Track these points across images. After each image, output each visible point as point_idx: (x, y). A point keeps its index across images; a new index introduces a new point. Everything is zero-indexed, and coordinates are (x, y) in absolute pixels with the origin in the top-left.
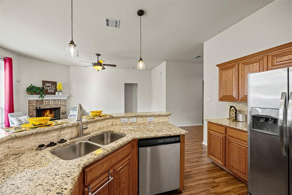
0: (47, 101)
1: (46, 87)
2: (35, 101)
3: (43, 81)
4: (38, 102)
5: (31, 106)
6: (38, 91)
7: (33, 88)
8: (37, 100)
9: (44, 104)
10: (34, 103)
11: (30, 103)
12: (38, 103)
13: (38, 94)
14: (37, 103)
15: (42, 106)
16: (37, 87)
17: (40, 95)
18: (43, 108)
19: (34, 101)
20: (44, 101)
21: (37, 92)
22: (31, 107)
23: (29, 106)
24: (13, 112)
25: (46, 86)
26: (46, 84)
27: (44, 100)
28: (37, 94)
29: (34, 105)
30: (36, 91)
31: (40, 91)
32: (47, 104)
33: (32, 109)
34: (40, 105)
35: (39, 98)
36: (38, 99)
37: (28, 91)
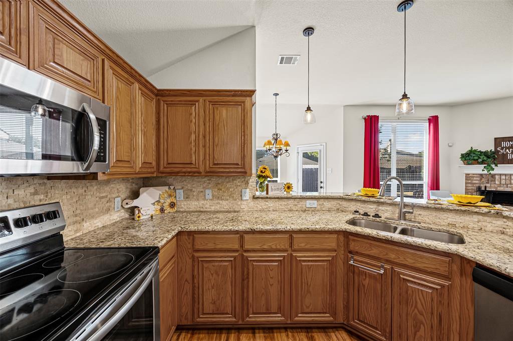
0: (503, 177)
1: (502, 149)
2: (478, 176)
3: (496, 139)
4: (484, 177)
5: (469, 183)
6: (480, 158)
7: (472, 155)
8: (481, 175)
9: (497, 182)
10: (475, 179)
11: (468, 178)
12: (483, 180)
13: (482, 163)
14: (481, 179)
15: (492, 185)
16: (480, 151)
17: (485, 165)
18: (495, 190)
19: (476, 176)
20: (497, 177)
21: (480, 160)
22: (469, 185)
23: (466, 183)
24: (437, 188)
25: (504, 147)
26: (504, 144)
27: (498, 174)
28: (479, 163)
29: (474, 182)
30: (476, 158)
31: (485, 158)
32: (503, 182)
33: (472, 189)
34: (487, 183)
35: (483, 170)
36: (481, 172)
37: (464, 159)
